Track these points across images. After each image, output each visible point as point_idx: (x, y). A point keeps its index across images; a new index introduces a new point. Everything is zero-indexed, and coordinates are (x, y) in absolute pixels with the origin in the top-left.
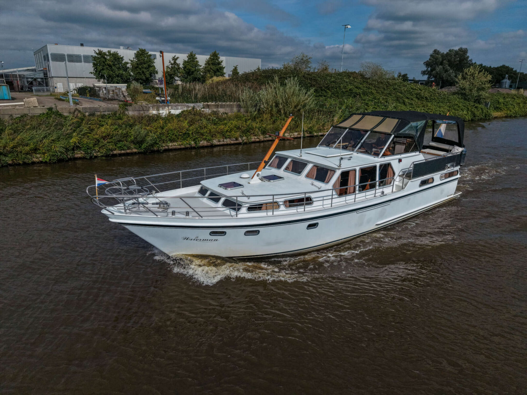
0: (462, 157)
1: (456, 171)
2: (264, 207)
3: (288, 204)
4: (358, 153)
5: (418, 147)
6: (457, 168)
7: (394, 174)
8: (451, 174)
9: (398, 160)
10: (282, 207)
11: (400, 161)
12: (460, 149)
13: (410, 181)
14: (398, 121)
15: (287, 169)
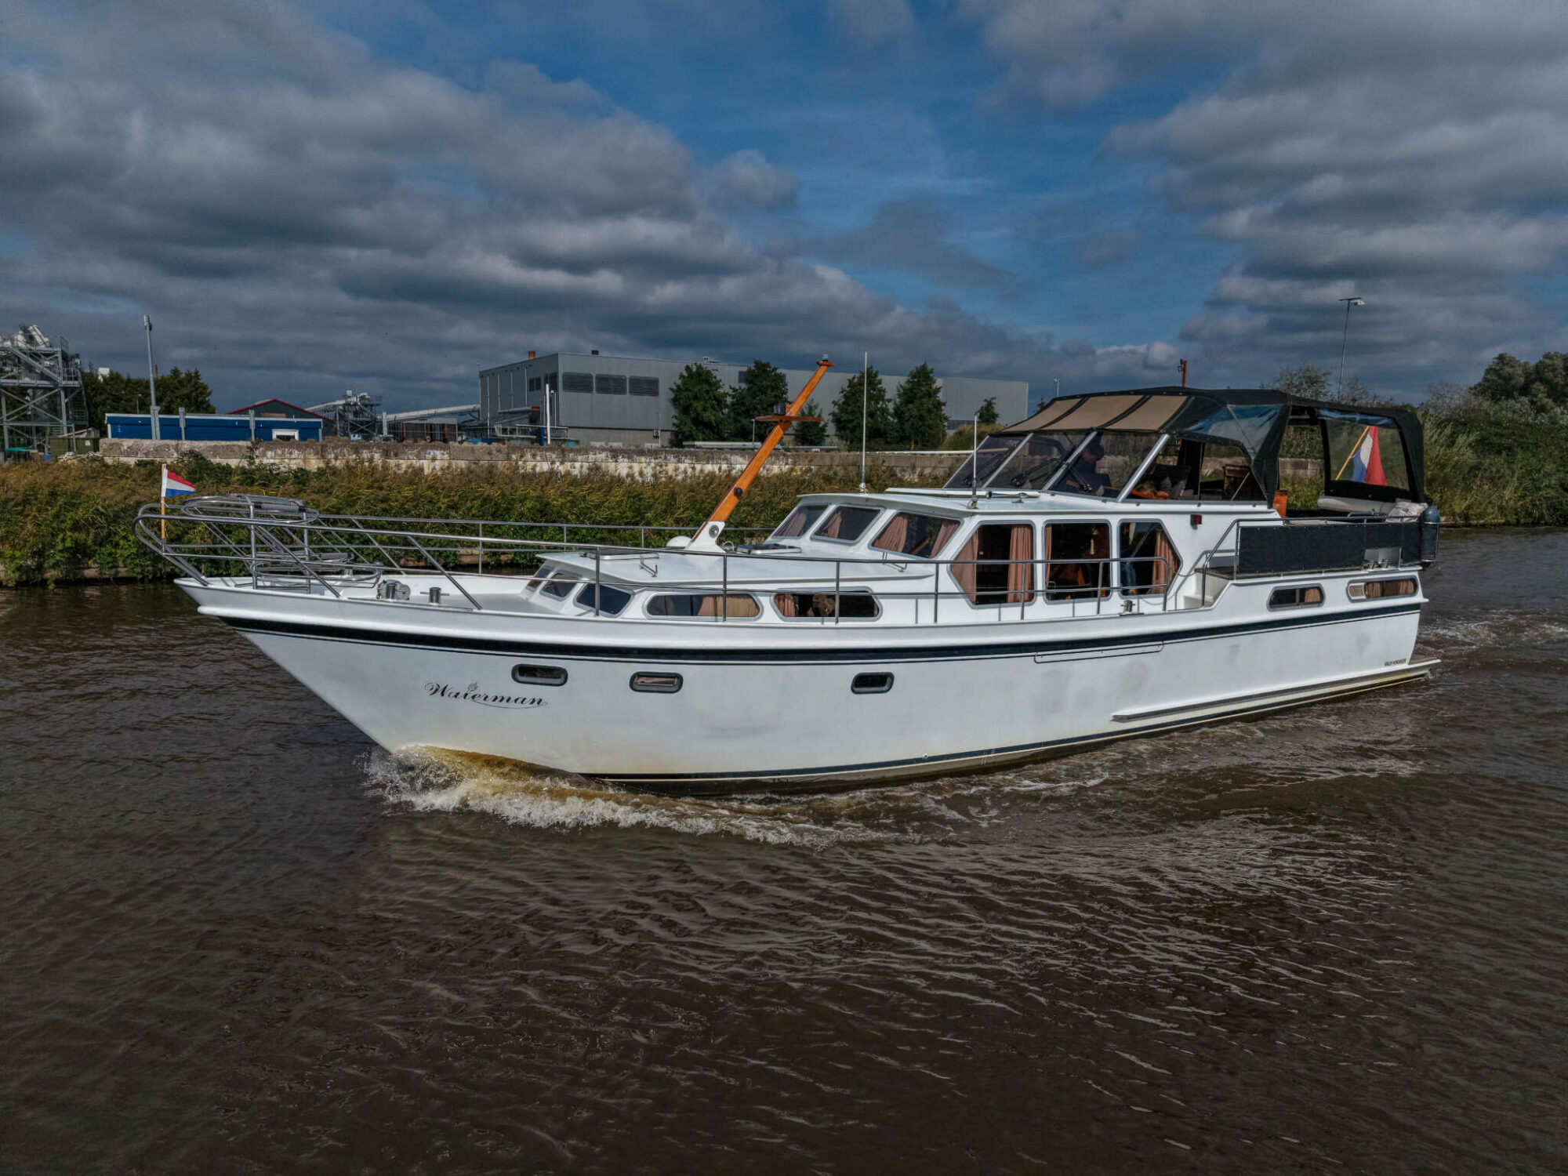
0: (1427, 535)
1: (1406, 580)
2: (708, 603)
3: (790, 604)
4: (1053, 495)
5: (1262, 487)
6: (1412, 571)
7: (1178, 562)
8: (1389, 588)
9: (1188, 518)
10: (770, 615)
11: (1196, 520)
12: (1416, 509)
13: (1231, 582)
14: (1187, 401)
15: (822, 532)
